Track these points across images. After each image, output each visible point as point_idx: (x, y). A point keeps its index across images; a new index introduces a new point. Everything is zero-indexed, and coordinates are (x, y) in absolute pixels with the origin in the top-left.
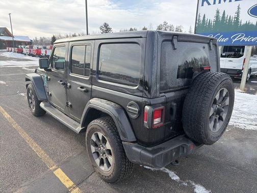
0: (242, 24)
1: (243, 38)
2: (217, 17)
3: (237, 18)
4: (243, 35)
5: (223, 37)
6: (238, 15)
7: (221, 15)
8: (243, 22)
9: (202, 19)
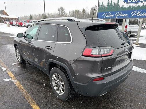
0: (120, 7)
1: (121, 15)
2: (108, 3)
3: (118, 4)
4: (121, 13)
5: (111, 14)
6: (118, 2)
7: (110, 2)
8: (121, 6)
9: (101, 4)
